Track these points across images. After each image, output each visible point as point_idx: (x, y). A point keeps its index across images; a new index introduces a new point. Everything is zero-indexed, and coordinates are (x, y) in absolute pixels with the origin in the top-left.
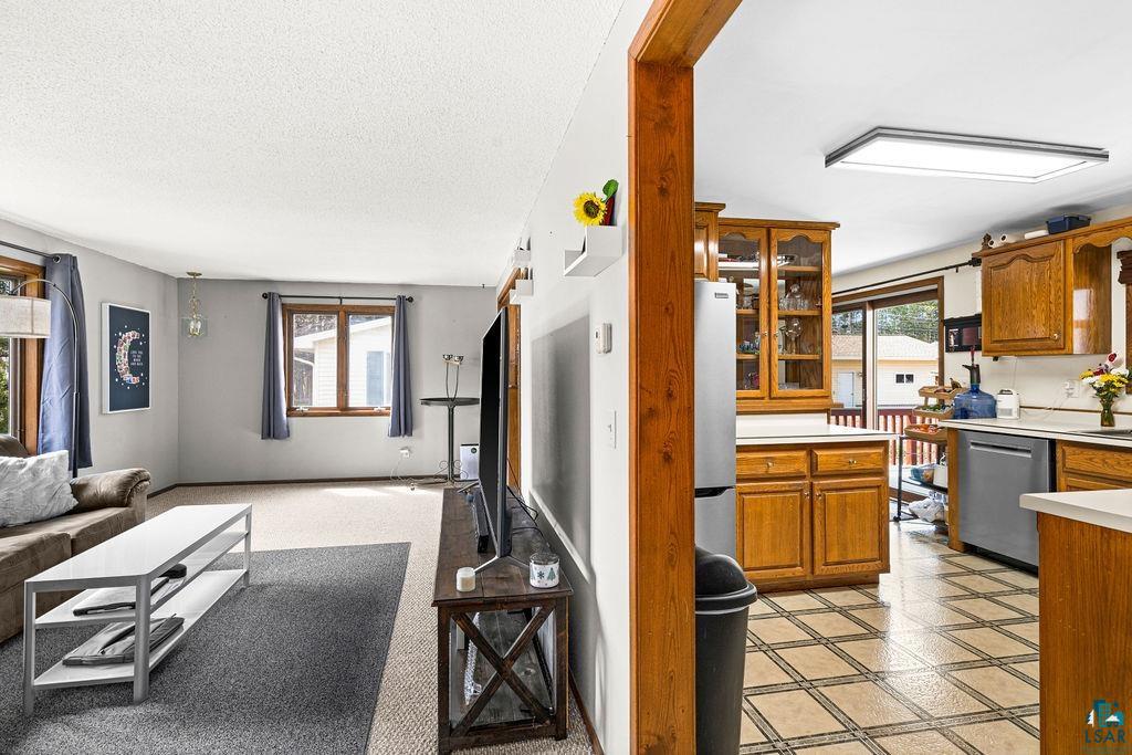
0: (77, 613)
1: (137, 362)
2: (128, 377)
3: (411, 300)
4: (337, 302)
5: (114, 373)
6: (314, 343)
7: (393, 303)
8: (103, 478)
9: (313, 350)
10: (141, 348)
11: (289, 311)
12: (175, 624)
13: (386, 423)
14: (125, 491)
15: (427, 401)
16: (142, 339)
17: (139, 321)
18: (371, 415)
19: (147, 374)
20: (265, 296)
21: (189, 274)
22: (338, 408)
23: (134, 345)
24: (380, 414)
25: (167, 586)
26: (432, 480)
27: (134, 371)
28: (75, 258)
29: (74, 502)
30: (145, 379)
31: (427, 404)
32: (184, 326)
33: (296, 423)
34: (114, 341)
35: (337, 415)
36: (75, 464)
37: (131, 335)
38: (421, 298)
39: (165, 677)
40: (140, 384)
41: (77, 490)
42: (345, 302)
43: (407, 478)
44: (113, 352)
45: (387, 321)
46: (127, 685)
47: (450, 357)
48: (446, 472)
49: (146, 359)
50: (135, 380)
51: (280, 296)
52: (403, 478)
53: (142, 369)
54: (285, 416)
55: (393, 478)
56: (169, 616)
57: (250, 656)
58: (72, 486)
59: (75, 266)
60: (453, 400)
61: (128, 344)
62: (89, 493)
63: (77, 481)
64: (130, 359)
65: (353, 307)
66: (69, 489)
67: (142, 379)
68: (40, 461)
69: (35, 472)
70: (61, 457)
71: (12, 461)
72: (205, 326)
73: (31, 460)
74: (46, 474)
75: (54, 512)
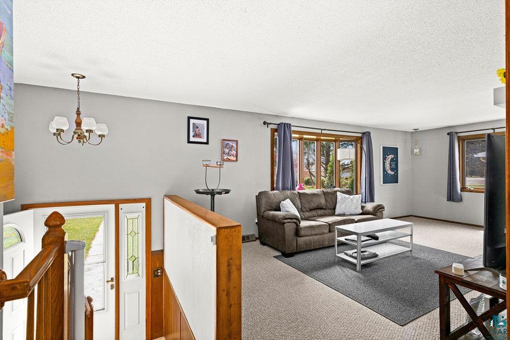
0: (346, 239)
1: (393, 166)
2: (390, 172)
5: (384, 170)
10: (395, 161)
11: (462, 139)
12: (376, 256)
14: (375, 211)
16: (395, 157)
17: (394, 151)
19: (397, 171)
20: (448, 134)
21: (414, 130)
23: (392, 160)
25: (371, 241)
27: (392, 169)
29: (361, 211)
30: (397, 173)
32: (412, 151)
33: (465, 195)
34: (384, 159)
37: (391, 156)
39: (368, 269)
41: (363, 207)
42: (497, 131)
44: (384, 163)
46: (355, 265)
49: (397, 165)
50: (393, 173)
51: (457, 133)
53: (395, 169)
54: (459, 191)
56: (374, 252)
57: (395, 276)
59: (370, 135)
61: (390, 160)
62: (365, 209)
63: (363, 205)
64: (391, 165)
66: (360, 207)
67: (395, 173)
68: (353, 197)
69: (352, 200)
70: (359, 197)
71: (347, 196)
72: (420, 151)
73: (352, 197)
74: (355, 201)
75: (356, 213)
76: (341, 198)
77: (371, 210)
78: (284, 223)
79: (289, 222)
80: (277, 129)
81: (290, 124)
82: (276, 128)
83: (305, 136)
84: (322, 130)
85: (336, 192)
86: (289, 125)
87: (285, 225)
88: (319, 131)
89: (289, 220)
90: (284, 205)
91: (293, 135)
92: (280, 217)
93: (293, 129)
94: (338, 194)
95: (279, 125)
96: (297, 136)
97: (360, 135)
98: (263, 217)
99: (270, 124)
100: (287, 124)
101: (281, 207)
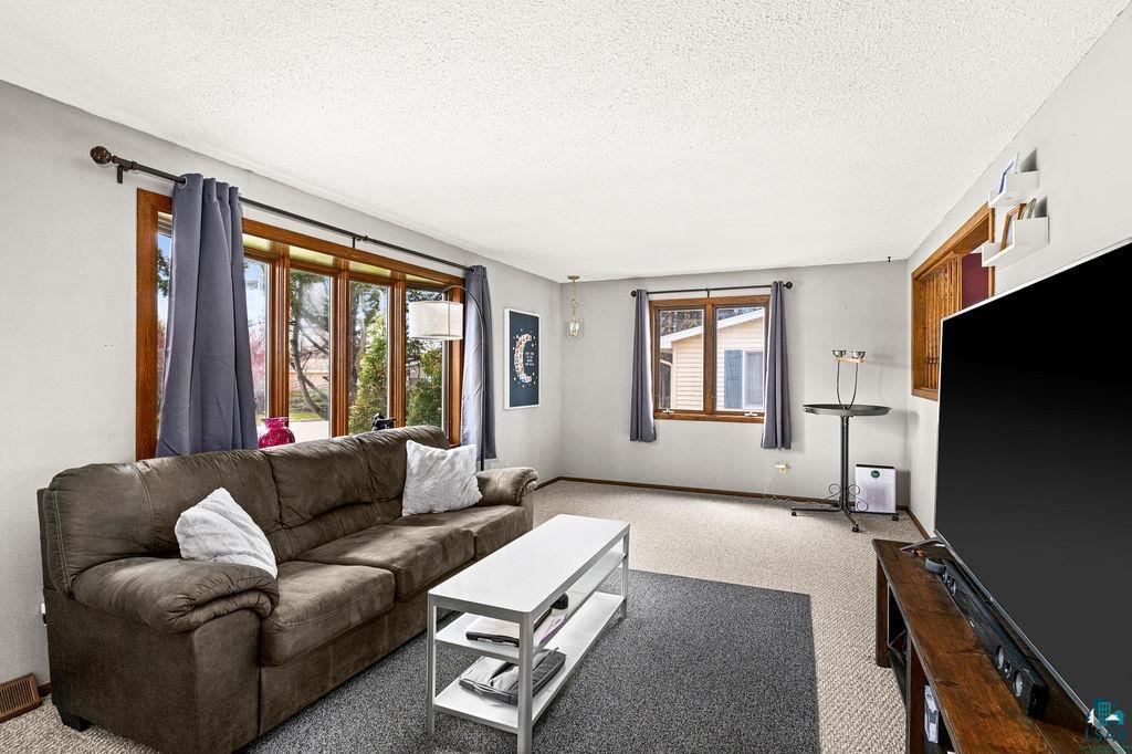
0: (471, 637)
1: (530, 362)
2: (523, 377)
3: (789, 285)
4: (704, 295)
5: (513, 373)
6: (673, 343)
7: (767, 291)
8: (502, 475)
9: (672, 350)
10: (532, 348)
11: (656, 308)
12: (559, 662)
13: (759, 430)
14: (517, 491)
15: (812, 408)
16: (533, 340)
17: (532, 324)
18: (741, 421)
19: (537, 374)
20: (634, 294)
21: (569, 278)
22: (705, 412)
23: (527, 347)
24: (752, 420)
26: (818, 506)
27: (527, 370)
28: (485, 269)
29: (479, 495)
30: (536, 379)
31: (813, 412)
32: (566, 326)
33: (662, 426)
34: (513, 343)
35: (704, 419)
36: (482, 455)
37: (525, 338)
38: (801, 283)
40: (532, 383)
41: (483, 483)
42: (713, 294)
43: (784, 498)
44: (512, 353)
45: (760, 313)
47: (842, 353)
48: (837, 498)
49: (536, 359)
50: (528, 379)
51: (647, 293)
52: (779, 497)
53: (533, 370)
54: (652, 418)
55: (767, 496)
58: (479, 479)
59: (484, 277)
60: (847, 407)
61: (523, 346)
62: (492, 488)
63: (483, 474)
64: (525, 361)
65: (722, 299)
66: (475, 482)
67: (533, 379)
68: (456, 454)
69: (452, 464)
70: (471, 451)
71: (437, 451)
72: (582, 327)
73: (450, 452)
74: (459, 466)
75: (466, 503)
76: (421, 460)
77: (509, 490)
78: (189, 631)
79: (217, 616)
80: (171, 199)
81: (233, 190)
82: (167, 193)
83: (295, 251)
84: (355, 237)
85: (403, 440)
86: (230, 195)
87: (196, 634)
88: (346, 242)
89: (217, 608)
90: (198, 529)
91: (249, 240)
92: (165, 600)
93: (249, 213)
94: (411, 445)
95: (179, 181)
96: (263, 244)
97: (459, 273)
98: (71, 595)
99: (133, 166)
100: (222, 186)
101: (180, 539)
